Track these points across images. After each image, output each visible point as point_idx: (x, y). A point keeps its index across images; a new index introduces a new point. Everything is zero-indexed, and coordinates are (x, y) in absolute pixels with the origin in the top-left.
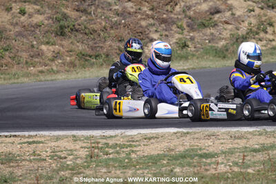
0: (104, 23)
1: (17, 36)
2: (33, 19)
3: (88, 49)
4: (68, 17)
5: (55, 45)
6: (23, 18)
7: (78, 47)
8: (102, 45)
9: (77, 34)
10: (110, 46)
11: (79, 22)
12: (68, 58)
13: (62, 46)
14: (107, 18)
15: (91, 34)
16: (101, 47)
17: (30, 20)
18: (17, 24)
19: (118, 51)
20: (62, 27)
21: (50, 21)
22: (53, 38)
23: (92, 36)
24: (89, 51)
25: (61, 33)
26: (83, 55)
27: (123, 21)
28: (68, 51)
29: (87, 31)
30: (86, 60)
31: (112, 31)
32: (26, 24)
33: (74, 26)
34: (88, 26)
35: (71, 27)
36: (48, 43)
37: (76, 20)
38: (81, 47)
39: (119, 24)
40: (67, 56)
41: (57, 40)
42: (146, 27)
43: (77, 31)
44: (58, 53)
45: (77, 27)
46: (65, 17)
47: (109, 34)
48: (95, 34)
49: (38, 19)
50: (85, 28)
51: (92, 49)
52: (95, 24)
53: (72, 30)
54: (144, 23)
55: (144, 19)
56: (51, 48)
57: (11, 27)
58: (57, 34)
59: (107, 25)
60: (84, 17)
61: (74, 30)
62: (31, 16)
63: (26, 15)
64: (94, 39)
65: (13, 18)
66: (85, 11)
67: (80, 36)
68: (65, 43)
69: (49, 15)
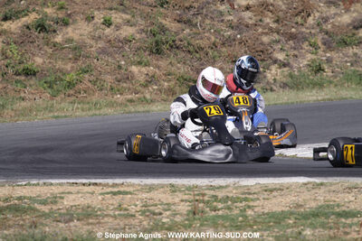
0: (213, 39)
1: (100, 54)
2: (121, 31)
3: (191, 73)
4: (167, 29)
5: (149, 66)
6: (108, 31)
7: (179, 69)
9: (178, 51)
11: (181, 36)
12: (166, 84)
13: (159, 67)
14: (217, 32)
15: (197, 52)
17: (118, 33)
18: (100, 37)
20: (157, 43)
21: (144, 35)
22: (146, 57)
23: (198, 55)
24: (192, 75)
25: (157, 50)
26: (186, 80)
27: (239, 36)
28: (165, 75)
29: (191, 48)
31: (224, 49)
32: (111, 37)
33: (174, 41)
34: (192, 41)
35: (171, 42)
36: (139, 63)
37: (177, 33)
38: (182, 69)
39: (234, 40)
40: (164, 81)
41: (152, 59)
42: (269, 44)
43: (177, 48)
44: (153, 76)
45: (178, 43)
46: (163, 29)
47: (219, 52)
48: (201, 53)
49: (127, 31)
50: (189, 44)
52: (202, 39)
53: (172, 47)
54: (265, 39)
55: (266, 34)
56: (144, 70)
57: (93, 42)
58: (151, 51)
59: (218, 40)
60: (188, 30)
61: (174, 46)
62: (118, 28)
63: (112, 27)
64: (200, 59)
65: (95, 30)
66: (188, 22)
67: (181, 55)
68: (163, 63)
69: (142, 27)
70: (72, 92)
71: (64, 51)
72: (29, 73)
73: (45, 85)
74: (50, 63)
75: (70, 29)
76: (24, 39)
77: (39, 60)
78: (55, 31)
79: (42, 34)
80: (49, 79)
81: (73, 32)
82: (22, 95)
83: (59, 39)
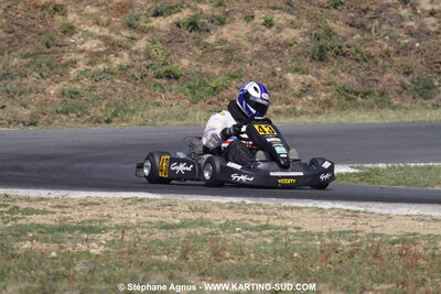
0: (386, 46)
1: (254, 57)
2: (282, 34)
3: (356, 83)
4: (335, 34)
5: (307, 74)
6: (268, 32)
7: (342, 78)
8: (377, 78)
9: (344, 59)
10: (390, 80)
11: (350, 42)
12: (323, 95)
13: (318, 76)
14: (393, 39)
15: (366, 61)
16: (377, 81)
17: (278, 35)
18: (257, 40)
19: (399, 88)
20: (321, 49)
21: (307, 39)
22: (305, 63)
23: (365, 64)
24: (357, 86)
25: (320, 56)
26: (347, 91)
27: (417, 45)
28: (324, 84)
29: (358, 56)
30: (349, 99)
31: (397, 59)
32: (270, 40)
33: (340, 47)
34: (362, 49)
35: (336, 48)
36: (296, 70)
37: (345, 39)
38: (345, 79)
39: (411, 49)
40: (322, 91)
41: (313, 66)
43: (344, 55)
44: (309, 86)
45: (345, 49)
46: (329, 33)
47: (392, 62)
48: (371, 61)
49: (290, 34)
50: (357, 51)
51: (363, 84)
52: (372, 46)
53: (337, 53)
56: (301, 78)
57: (248, 45)
58: (313, 58)
59: (391, 48)
60: (358, 36)
61: (340, 53)
62: (280, 29)
63: (274, 28)
64: (368, 69)
65: (254, 31)
66: (362, 27)
67: (347, 63)
68: (324, 71)
69: (306, 30)
70: (215, 99)
71: (215, 53)
72: (171, 76)
73: (187, 90)
74: (198, 66)
75: (225, 29)
76: (172, 39)
77: (185, 62)
78: (208, 31)
79: (193, 34)
80: (192, 83)
81: (229, 32)
82: (158, 100)
83: (211, 39)
